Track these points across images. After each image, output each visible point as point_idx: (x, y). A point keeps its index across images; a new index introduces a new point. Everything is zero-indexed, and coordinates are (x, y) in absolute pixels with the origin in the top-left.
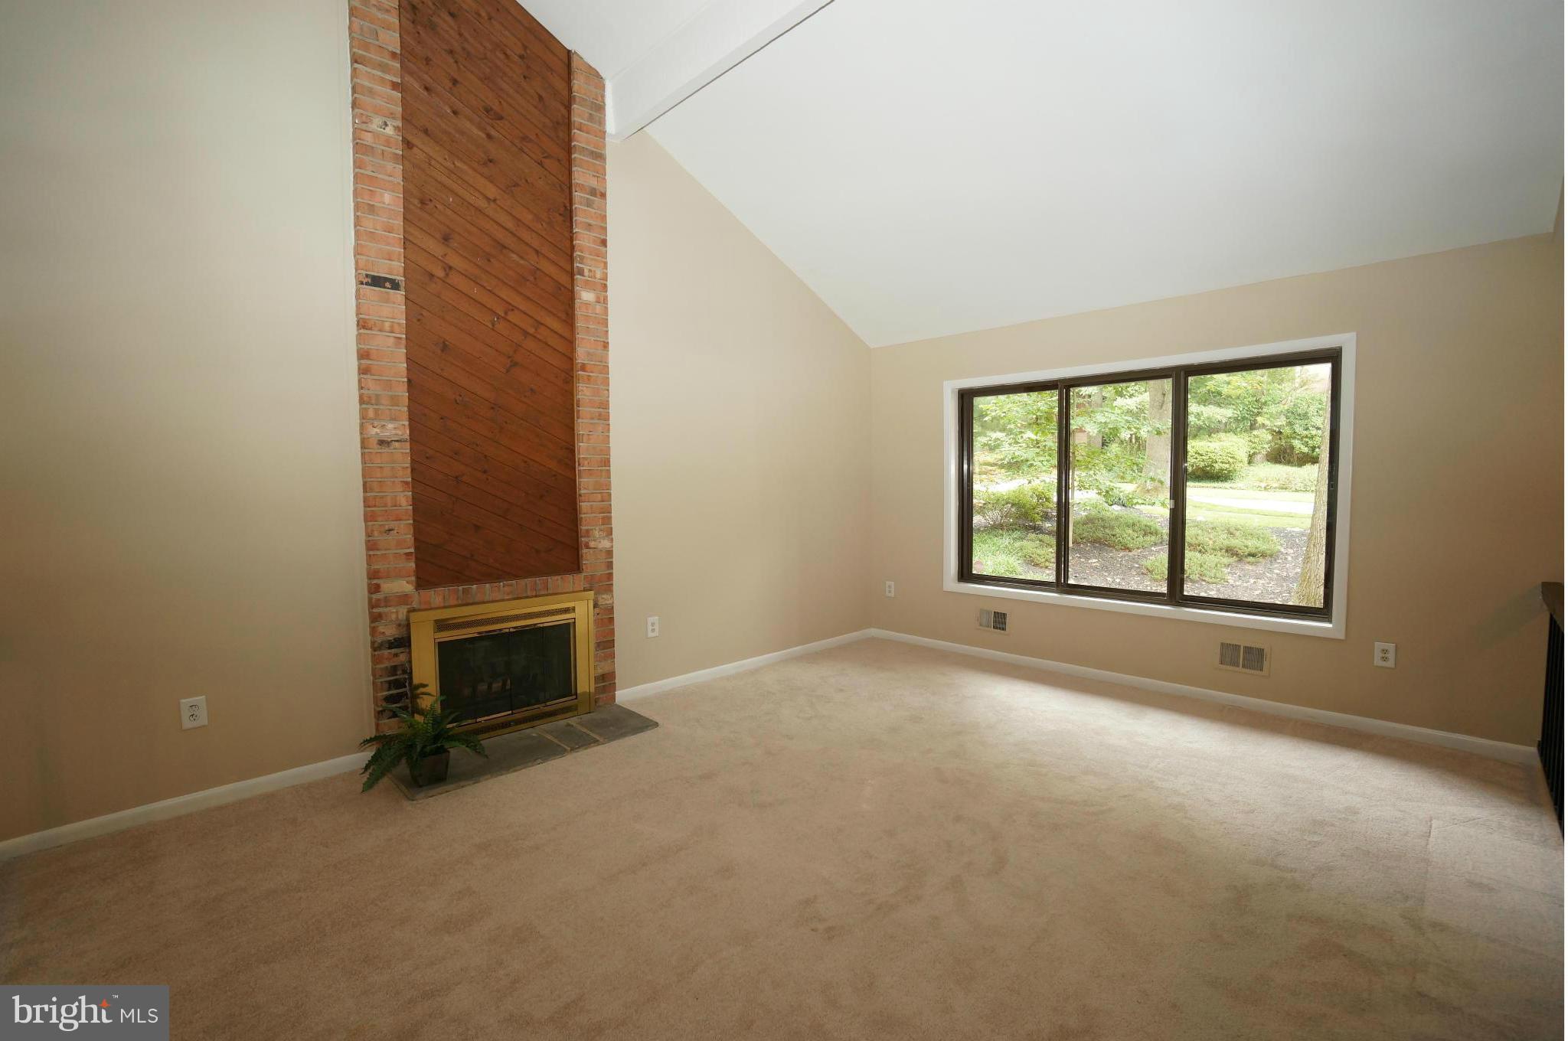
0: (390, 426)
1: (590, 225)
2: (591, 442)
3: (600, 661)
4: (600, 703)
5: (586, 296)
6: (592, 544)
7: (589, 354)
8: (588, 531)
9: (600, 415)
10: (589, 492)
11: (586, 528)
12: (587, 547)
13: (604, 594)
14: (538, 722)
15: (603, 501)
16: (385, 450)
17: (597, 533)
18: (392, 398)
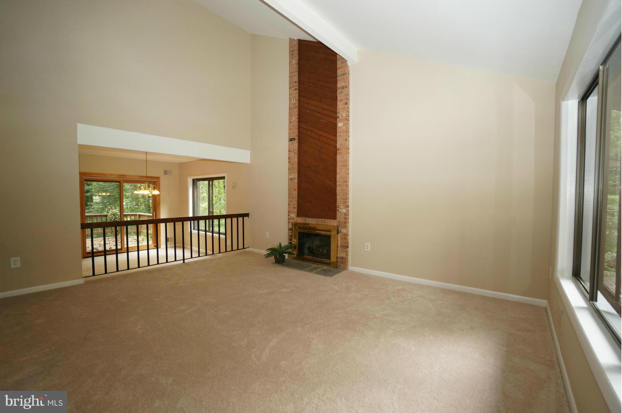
0: (293, 175)
1: (341, 100)
2: (341, 175)
3: (341, 252)
4: (341, 267)
5: (340, 125)
6: (340, 210)
7: (340, 144)
8: (338, 206)
9: (344, 165)
10: (339, 192)
11: (338, 204)
12: (338, 211)
13: (343, 228)
14: (319, 264)
15: (344, 195)
16: (292, 181)
17: (341, 207)
18: (293, 168)
